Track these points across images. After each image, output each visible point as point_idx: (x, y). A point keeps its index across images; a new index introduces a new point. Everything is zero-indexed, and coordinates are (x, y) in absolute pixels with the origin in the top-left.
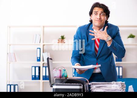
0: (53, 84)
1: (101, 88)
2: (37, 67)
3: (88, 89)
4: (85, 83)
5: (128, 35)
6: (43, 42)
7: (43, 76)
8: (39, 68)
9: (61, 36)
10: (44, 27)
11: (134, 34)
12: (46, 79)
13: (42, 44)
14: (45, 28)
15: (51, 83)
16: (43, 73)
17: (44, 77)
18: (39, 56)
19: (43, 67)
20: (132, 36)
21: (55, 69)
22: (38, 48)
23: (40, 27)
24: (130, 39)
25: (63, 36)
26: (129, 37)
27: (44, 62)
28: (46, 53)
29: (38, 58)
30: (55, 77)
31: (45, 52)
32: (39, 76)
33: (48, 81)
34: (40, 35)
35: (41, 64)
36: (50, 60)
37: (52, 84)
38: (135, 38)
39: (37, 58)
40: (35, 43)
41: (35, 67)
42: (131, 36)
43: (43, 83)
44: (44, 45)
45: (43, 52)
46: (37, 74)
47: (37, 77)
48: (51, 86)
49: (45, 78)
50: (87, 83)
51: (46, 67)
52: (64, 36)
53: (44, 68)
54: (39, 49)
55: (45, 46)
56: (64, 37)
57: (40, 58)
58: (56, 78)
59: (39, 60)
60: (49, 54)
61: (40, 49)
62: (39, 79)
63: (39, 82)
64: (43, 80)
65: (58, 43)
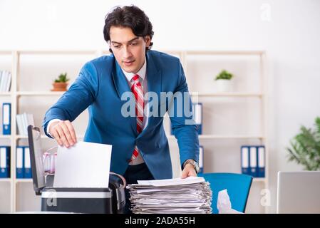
0: (42, 189)
1: (155, 195)
2: (3, 147)
3: (123, 199)
4: (117, 185)
5: (217, 74)
6: (18, 90)
7: (17, 169)
8: (8, 149)
9: (59, 75)
10: (19, 54)
11: (229, 71)
12: (24, 177)
13: (14, 93)
14: (21, 56)
15: (37, 186)
16: (17, 163)
17: (19, 173)
18: (7, 122)
19: (18, 147)
20: (226, 75)
21: (46, 153)
22: (4, 104)
23: (9, 53)
24: (222, 82)
25: (64, 74)
26: (218, 78)
27: (19, 137)
28: (25, 114)
29: (6, 128)
30: (46, 172)
31: (23, 113)
32: (8, 169)
33: (31, 180)
34: (9, 73)
35: (11, 140)
36: (34, 131)
37: (40, 187)
38: (232, 79)
39: (4, 126)
42: (224, 76)
43: (18, 185)
44: (19, 97)
45: (18, 113)
46: (3, 164)
47: (3, 171)
48: (39, 193)
49: (22, 173)
50: (123, 184)
51: (24, 148)
52: (66, 75)
53: (20, 150)
54: (8, 106)
55: (21, 99)
56: (67, 78)
57: (10, 126)
58: (48, 174)
59: (7, 131)
60: (31, 117)
61: (10, 105)
62: (9, 176)
63: (9, 184)
64: (17, 177)
65: (53, 91)
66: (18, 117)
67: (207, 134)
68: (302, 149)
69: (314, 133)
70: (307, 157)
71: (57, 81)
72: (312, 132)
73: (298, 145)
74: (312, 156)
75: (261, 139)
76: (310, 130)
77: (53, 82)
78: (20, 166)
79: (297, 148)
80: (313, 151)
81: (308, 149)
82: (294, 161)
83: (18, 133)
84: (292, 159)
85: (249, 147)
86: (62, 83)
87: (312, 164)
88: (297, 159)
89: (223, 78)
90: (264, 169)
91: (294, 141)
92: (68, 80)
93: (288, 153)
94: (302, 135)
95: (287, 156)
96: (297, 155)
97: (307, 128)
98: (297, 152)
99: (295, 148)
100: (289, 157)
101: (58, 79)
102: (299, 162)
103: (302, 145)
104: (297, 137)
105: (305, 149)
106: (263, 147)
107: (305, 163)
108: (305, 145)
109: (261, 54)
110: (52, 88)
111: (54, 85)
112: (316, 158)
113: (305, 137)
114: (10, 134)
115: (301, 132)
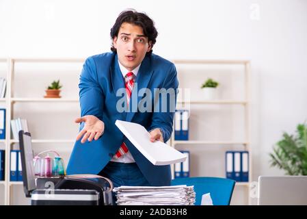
0: (31, 191)
1: (139, 198)
4: (105, 188)
5: (204, 82)
6: (12, 96)
7: (11, 172)
8: (3, 153)
9: (52, 82)
10: (13, 61)
11: (215, 80)
12: (17, 180)
13: (9, 99)
14: (16, 64)
15: (27, 188)
16: (11, 166)
17: (13, 175)
18: (1, 127)
19: (12, 151)
20: (212, 83)
21: (36, 157)
23: (4, 60)
24: (208, 89)
25: (56, 81)
26: (204, 86)
27: (13, 141)
28: (19, 119)
29: (1, 132)
30: (36, 175)
31: (17, 118)
32: (3, 172)
34: (4, 80)
35: (6, 144)
36: (24, 136)
37: (29, 189)
38: (218, 87)
42: (210, 84)
43: (11, 187)
44: (13, 103)
45: (12, 118)
48: (29, 196)
49: (16, 176)
50: (110, 187)
51: (17, 152)
52: (59, 82)
53: (14, 154)
54: (3, 112)
55: (15, 105)
56: (60, 85)
57: (4, 130)
58: (38, 177)
59: (3, 136)
60: (25, 122)
61: (5, 110)
62: (3, 179)
63: (3, 186)
64: (11, 180)
65: (46, 97)
66: (13, 122)
67: (193, 139)
68: (284, 154)
69: (296, 140)
70: (289, 163)
71: (50, 88)
72: (294, 138)
73: (281, 151)
74: (294, 161)
75: (245, 145)
76: (292, 136)
77: (46, 89)
78: (14, 169)
79: (280, 154)
80: (295, 156)
81: (290, 155)
82: (277, 166)
83: (12, 137)
84: (274, 164)
85: (233, 153)
86: (54, 90)
87: (293, 169)
88: (279, 164)
89: (209, 86)
90: (247, 173)
91: (277, 147)
92: (60, 87)
93: (271, 158)
94: (284, 141)
95: (271, 161)
96: (279, 161)
97: (289, 134)
98: (280, 157)
99: (277, 154)
100: (271, 163)
101: (51, 86)
102: (281, 167)
103: (284, 151)
104: (280, 143)
105: (287, 155)
106: (247, 152)
107: (287, 168)
108: (287, 151)
109: (246, 63)
110: (45, 94)
111: (47, 92)
112: (297, 164)
113: (287, 143)
114: (5, 138)
115: (284, 138)
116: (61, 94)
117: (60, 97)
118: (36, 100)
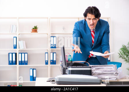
2: (14, 53)
6: (19, 32)
7: (19, 61)
8: (16, 54)
9: (34, 26)
12: (22, 64)
16: (19, 59)
18: (15, 44)
19: (19, 53)
23: (16, 18)
25: (36, 26)
27: (19, 49)
28: (22, 41)
29: (15, 46)
32: (16, 61)
34: (16, 26)
35: (17, 51)
39: (14, 45)
40: (12, 32)
41: (12, 54)
43: (20, 67)
46: (14, 60)
47: (14, 62)
51: (21, 53)
54: (15, 38)
57: (16, 45)
60: (24, 42)
62: (16, 64)
63: (16, 67)
64: (19, 64)
65: (32, 32)
66: (19, 42)
69: (127, 48)
70: (125, 56)
71: (33, 29)
72: (126, 47)
74: (127, 56)
79: (122, 53)
80: (127, 54)
81: (126, 53)
82: (121, 58)
83: (19, 48)
86: (35, 29)
87: (127, 59)
88: (122, 57)
90: (110, 61)
91: (120, 50)
92: (37, 28)
93: (119, 55)
94: (123, 48)
98: (122, 54)
99: (121, 53)
100: (119, 57)
101: (34, 28)
102: (123, 58)
104: (121, 49)
107: (125, 58)
108: (124, 52)
109: (108, 18)
110: (32, 31)
112: (128, 57)
114: (16, 48)
115: (123, 47)
116: (37, 31)
117: (37, 32)
118: (28, 33)
